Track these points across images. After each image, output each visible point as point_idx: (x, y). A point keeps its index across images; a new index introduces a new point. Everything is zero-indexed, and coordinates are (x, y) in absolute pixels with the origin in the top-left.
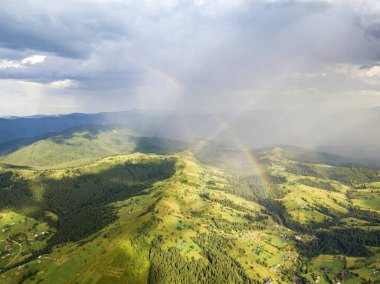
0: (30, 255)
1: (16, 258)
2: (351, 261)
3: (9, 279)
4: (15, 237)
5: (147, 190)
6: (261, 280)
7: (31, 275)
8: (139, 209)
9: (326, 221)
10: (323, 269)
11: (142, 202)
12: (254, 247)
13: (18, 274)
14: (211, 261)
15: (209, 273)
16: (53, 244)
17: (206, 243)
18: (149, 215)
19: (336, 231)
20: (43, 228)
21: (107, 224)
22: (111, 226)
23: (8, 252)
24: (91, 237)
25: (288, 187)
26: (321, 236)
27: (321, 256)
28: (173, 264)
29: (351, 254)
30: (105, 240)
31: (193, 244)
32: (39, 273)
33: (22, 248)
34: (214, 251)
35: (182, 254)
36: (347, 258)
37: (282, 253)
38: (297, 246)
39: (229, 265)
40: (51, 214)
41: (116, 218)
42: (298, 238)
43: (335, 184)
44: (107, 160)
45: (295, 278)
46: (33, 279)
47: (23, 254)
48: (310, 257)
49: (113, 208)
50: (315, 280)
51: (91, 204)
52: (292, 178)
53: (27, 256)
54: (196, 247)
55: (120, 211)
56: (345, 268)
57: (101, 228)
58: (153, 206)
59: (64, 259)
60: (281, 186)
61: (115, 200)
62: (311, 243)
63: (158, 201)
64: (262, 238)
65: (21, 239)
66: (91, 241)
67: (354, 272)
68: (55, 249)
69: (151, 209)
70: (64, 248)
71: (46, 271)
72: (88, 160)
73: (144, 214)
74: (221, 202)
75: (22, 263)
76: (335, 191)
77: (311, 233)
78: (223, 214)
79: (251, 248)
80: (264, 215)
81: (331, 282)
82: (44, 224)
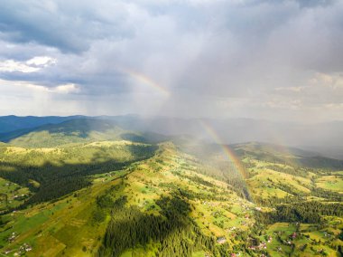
2: (304, 226)
5: (124, 167)
6: (215, 238)
7: (1, 223)
10: (276, 232)
11: (116, 174)
14: (168, 218)
15: (163, 226)
17: (168, 206)
18: (119, 180)
19: (295, 204)
21: (80, 188)
25: (256, 170)
26: (280, 209)
27: (277, 223)
28: (132, 218)
29: (306, 222)
35: (142, 211)
36: (301, 224)
37: (240, 219)
40: (34, 182)
41: (90, 184)
45: (248, 238)
46: (2, 227)
48: (267, 224)
50: (267, 240)
51: (71, 175)
53: (3, 211)
55: (95, 180)
56: (297, 231)
57: (74, 190)
58: (125, 175)
60: (250, 170)
61: (94, 174)
62: (270, 213)
63: (131, 173)
64: (223, 207)
66: (62, 199)
67: (306, 234)
68: (29, 206)
69: (122, 177)
71: (16, 221)
76: (301, 176)
79: (211, 212)
80: (229, 191)
81: (281, 242)
82: (26, 189)
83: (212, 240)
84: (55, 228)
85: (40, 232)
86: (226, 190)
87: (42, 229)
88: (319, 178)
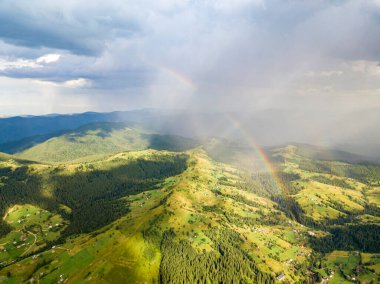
0: (45, 245)
1: (31, 248)
2: (366, 257)
3: (24, 268)
4: (31, 228)
5: (159, 185)
6: (273, 274)
7: (45, 264)
8: (150, 203)
9: (341, 217)
10: (337, 264)
11: (153, 196)
12: (266, 241)
13: (32, 262)
14: (222, 254)
15: (220, 266)
16: (67, 236)
17: (218, 237)
18: (161, 208)
19: (351, 227)
20: (57, 220)
21: (119, 216)
22: (123, 218)
23: (23, 242)
24: (103, 229)
25: (302, 184)
26: (335, 232)
27: (335, 252)
28: (185, 256)
29: (367, 250)
30: (118, 232)
31: (204, 237)
32: (52, 263)
33: (36, 238)
34: (226, 244)
35: (194, 246)
36: (362, 254)
37: (295, 248)
38: (310, 241)
39: (241, 259)
40: (65, 207)
41: (128, 211)
42: (312, 233)
43: (350, 181)
44: (119, 156)
45: (308, 272)
46: (47, 268)
47: (37, 244)
48: (323, 253)
49: (125, 201)
50: (329, 275)
51: (104, 198)
52: (305, 175)
53: (41, 246)
54: (208, 239)
55: (132, 204)
56: (360, 263)
57: (113, 220)
58: (165, 200)
59: (77, 249)
60: (295, 182)
61: (127, 194)
62: (325, 239)
63: (169, 195)
64: (275, 233)
65: (35, 230)
66: (103, 232)
67: (370, 267)
68: (68, 240)
69: (163, 202)
70: (78, 239)
71: (60, 260)
72: (101, 156)
73: (155, 207)
74: (232, 197)
75: (37, 253)
76: (350, 188)
77: (324, 229)
78: (235, 209)
79: (263, 242)
80: (276, 211)
81: (345, 277)
82: (58, 216)
83: (272, 278)
84: (103, 269)
85: (90, 273)
86: (273, 210)
87: (91, 270)
88: (370, 191)
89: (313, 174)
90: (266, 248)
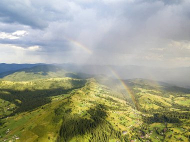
0: (3, 116)
2: (170, 125)
5: (69, 92)
6: (121, 131)
7: (1, 124)
9: (159, 109)
10: (155, 128)
11: (64, 96)
14: (95, 120)
17: (94, 114)
18: (67, 99)
19: (164, 113)
20: (13, 106)
21: (45, 104)
25: (141, 94)
27: (155, 123)
29: (171, 122)
30: (42, 110)
31: (87, 113)
32: (5, 124)
37: (134, 121)
41: (50, 102)
42: (144, 115)
46: (2, 126)
48: (149, 124)
49: (50, 98)
50: (150, 132)
51: (39, 97)
53: (1, 117)
58: (70, 97)
59: (19, 118)
62: (150, 118)
63: (73, 95)
64: (125, 114)
66: (35, 110)
67: (171, 129)
71: (9, 122)
76: (166, 97)
79: (118, 117)
81: (158, 133)
82: (14, 104)
83: (120, 133)
84: (31, 127)
85: (24, 128)
86: (126, 105)
87: (24, 127)
88: (176, 99)
89: (148, 91)
90: (119, 120)
